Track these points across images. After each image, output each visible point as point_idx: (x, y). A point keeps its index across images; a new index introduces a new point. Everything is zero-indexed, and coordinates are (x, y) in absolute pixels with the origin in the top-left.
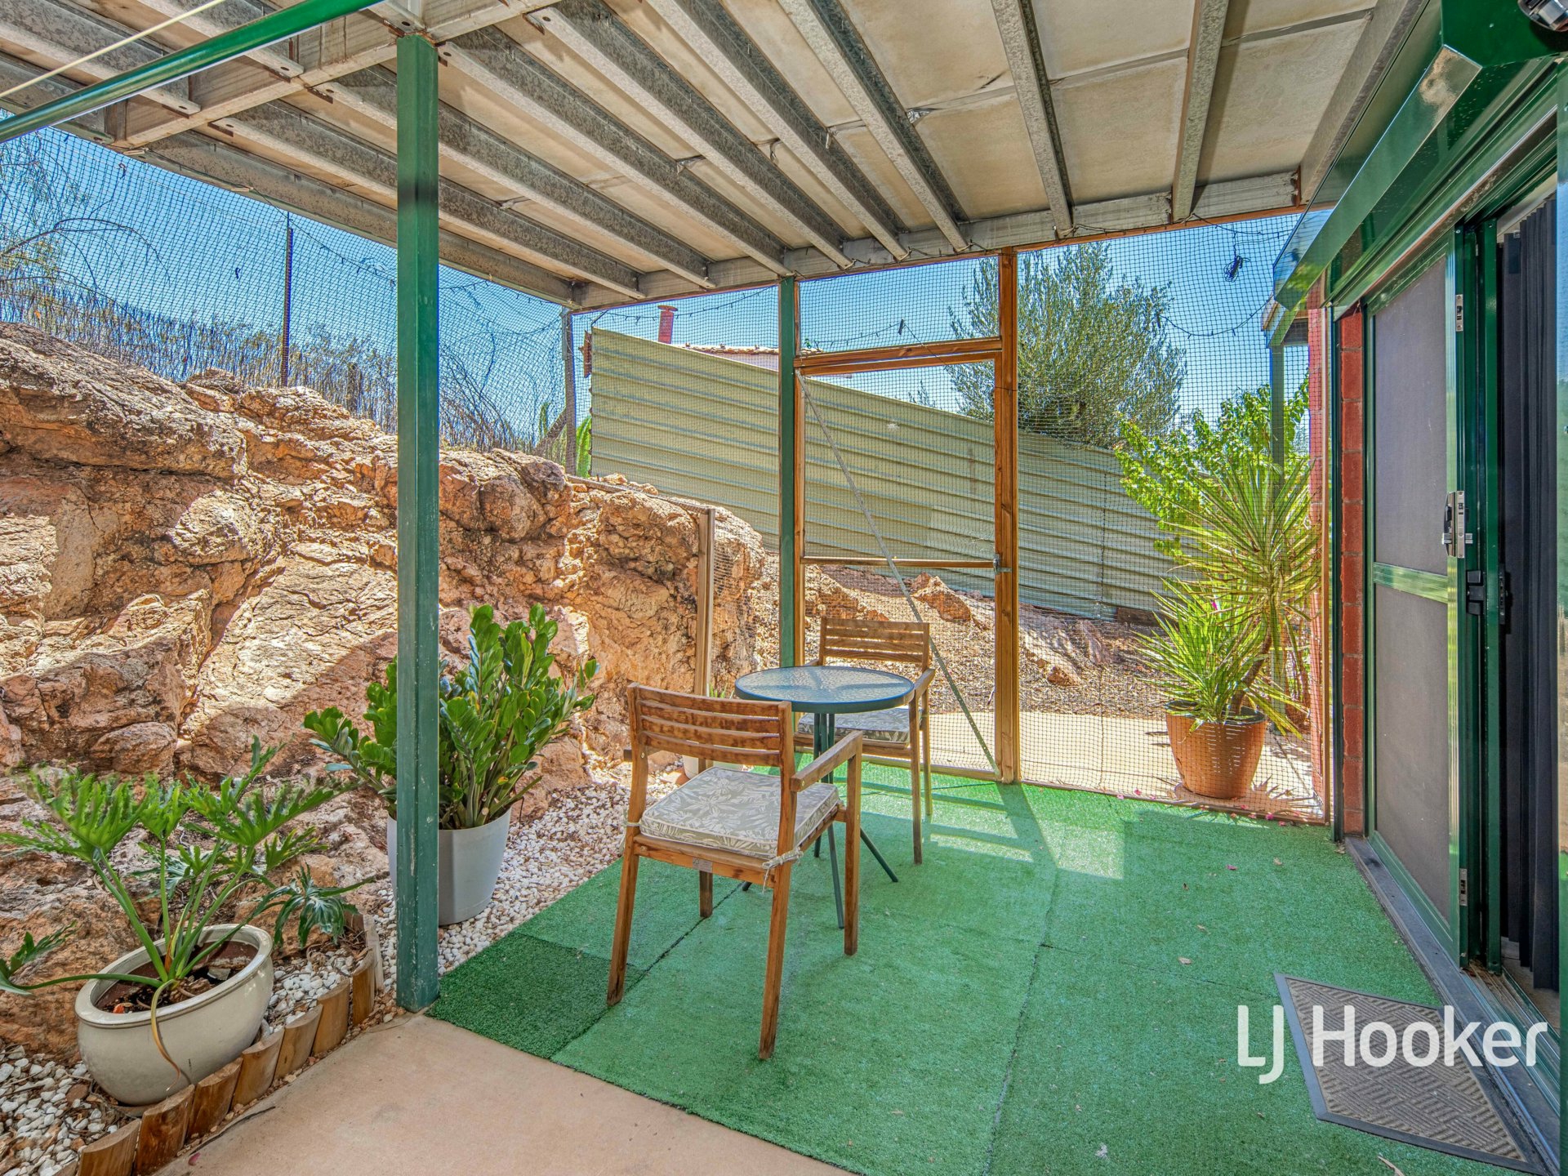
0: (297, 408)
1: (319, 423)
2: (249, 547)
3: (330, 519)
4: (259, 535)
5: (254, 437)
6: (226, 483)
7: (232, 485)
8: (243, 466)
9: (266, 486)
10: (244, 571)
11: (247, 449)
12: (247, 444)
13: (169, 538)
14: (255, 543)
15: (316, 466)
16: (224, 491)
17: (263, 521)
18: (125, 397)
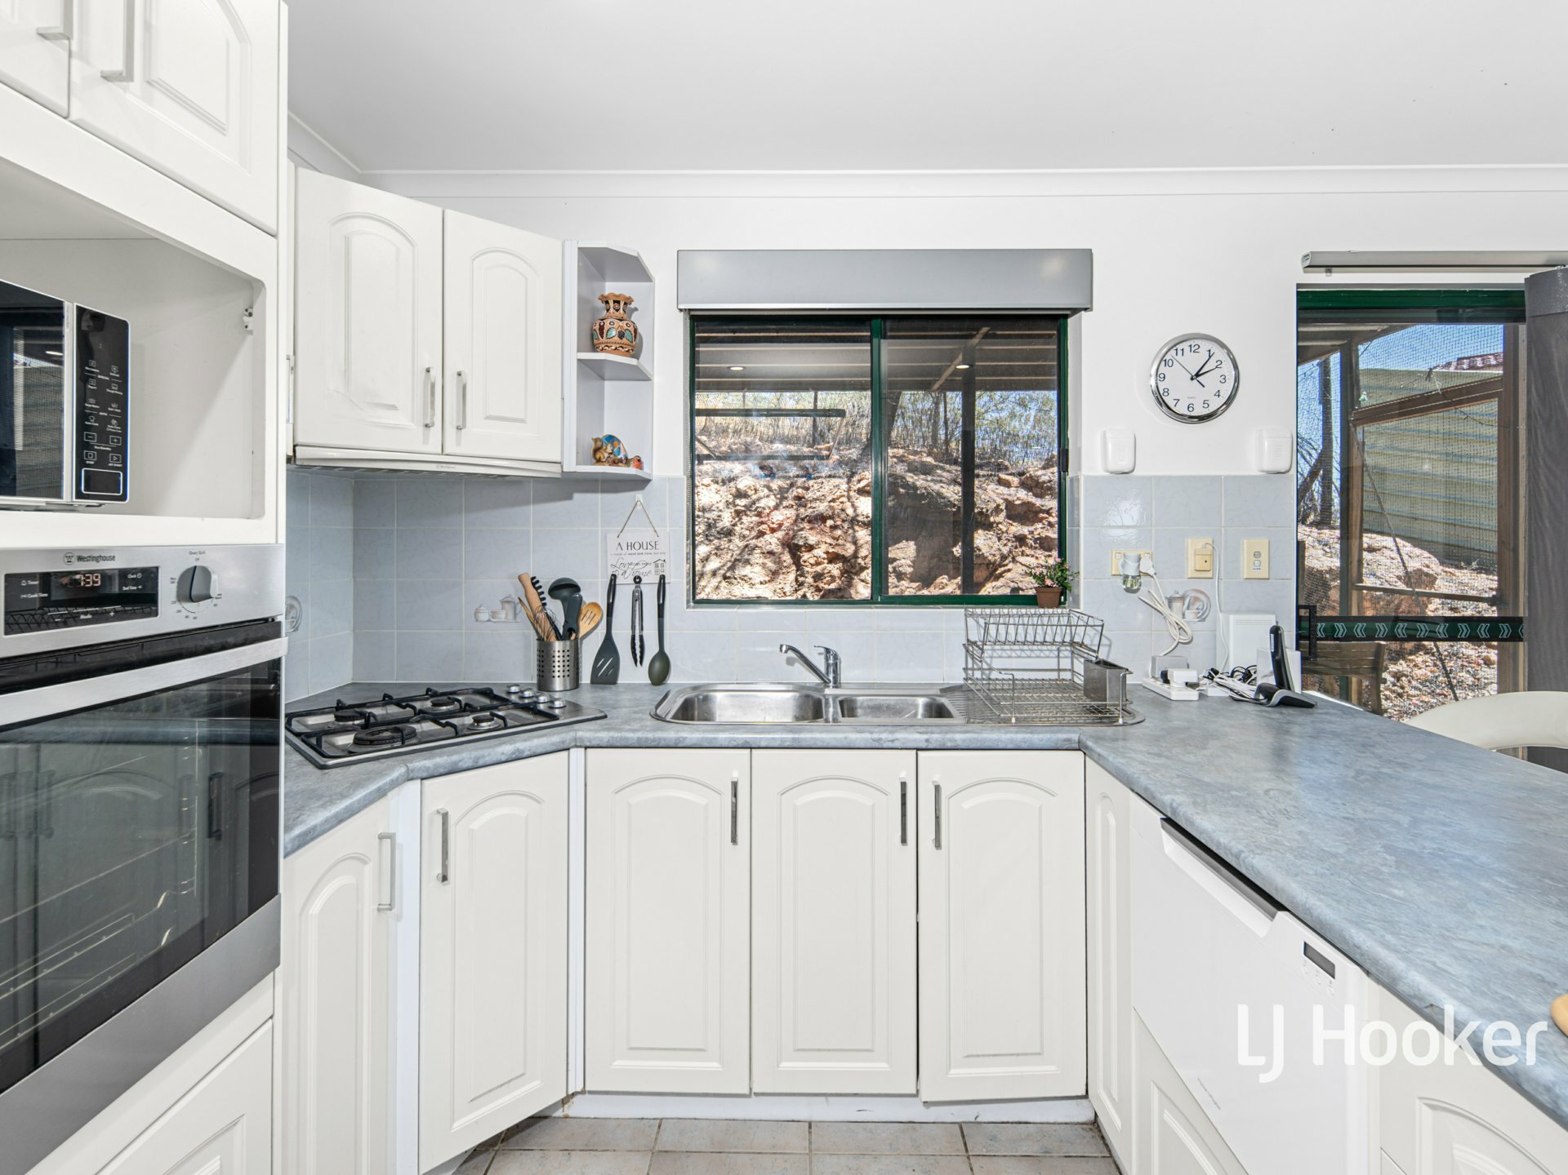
2: (990, 558)
3: (1040, 544)
4: (997, 553)
5: (1010, 502)
6: (988, 526)
7: (992, 527)
8: (1001, 517)
9: (1012, 528)
10: (988, 568)
11: (1006, 508)
12: (1006, 506)
13: (953, 552)
14: (994, 555)
15: (1041, 515)
16: (984, 530)
17: (1005, 545)
18: (944, 491)
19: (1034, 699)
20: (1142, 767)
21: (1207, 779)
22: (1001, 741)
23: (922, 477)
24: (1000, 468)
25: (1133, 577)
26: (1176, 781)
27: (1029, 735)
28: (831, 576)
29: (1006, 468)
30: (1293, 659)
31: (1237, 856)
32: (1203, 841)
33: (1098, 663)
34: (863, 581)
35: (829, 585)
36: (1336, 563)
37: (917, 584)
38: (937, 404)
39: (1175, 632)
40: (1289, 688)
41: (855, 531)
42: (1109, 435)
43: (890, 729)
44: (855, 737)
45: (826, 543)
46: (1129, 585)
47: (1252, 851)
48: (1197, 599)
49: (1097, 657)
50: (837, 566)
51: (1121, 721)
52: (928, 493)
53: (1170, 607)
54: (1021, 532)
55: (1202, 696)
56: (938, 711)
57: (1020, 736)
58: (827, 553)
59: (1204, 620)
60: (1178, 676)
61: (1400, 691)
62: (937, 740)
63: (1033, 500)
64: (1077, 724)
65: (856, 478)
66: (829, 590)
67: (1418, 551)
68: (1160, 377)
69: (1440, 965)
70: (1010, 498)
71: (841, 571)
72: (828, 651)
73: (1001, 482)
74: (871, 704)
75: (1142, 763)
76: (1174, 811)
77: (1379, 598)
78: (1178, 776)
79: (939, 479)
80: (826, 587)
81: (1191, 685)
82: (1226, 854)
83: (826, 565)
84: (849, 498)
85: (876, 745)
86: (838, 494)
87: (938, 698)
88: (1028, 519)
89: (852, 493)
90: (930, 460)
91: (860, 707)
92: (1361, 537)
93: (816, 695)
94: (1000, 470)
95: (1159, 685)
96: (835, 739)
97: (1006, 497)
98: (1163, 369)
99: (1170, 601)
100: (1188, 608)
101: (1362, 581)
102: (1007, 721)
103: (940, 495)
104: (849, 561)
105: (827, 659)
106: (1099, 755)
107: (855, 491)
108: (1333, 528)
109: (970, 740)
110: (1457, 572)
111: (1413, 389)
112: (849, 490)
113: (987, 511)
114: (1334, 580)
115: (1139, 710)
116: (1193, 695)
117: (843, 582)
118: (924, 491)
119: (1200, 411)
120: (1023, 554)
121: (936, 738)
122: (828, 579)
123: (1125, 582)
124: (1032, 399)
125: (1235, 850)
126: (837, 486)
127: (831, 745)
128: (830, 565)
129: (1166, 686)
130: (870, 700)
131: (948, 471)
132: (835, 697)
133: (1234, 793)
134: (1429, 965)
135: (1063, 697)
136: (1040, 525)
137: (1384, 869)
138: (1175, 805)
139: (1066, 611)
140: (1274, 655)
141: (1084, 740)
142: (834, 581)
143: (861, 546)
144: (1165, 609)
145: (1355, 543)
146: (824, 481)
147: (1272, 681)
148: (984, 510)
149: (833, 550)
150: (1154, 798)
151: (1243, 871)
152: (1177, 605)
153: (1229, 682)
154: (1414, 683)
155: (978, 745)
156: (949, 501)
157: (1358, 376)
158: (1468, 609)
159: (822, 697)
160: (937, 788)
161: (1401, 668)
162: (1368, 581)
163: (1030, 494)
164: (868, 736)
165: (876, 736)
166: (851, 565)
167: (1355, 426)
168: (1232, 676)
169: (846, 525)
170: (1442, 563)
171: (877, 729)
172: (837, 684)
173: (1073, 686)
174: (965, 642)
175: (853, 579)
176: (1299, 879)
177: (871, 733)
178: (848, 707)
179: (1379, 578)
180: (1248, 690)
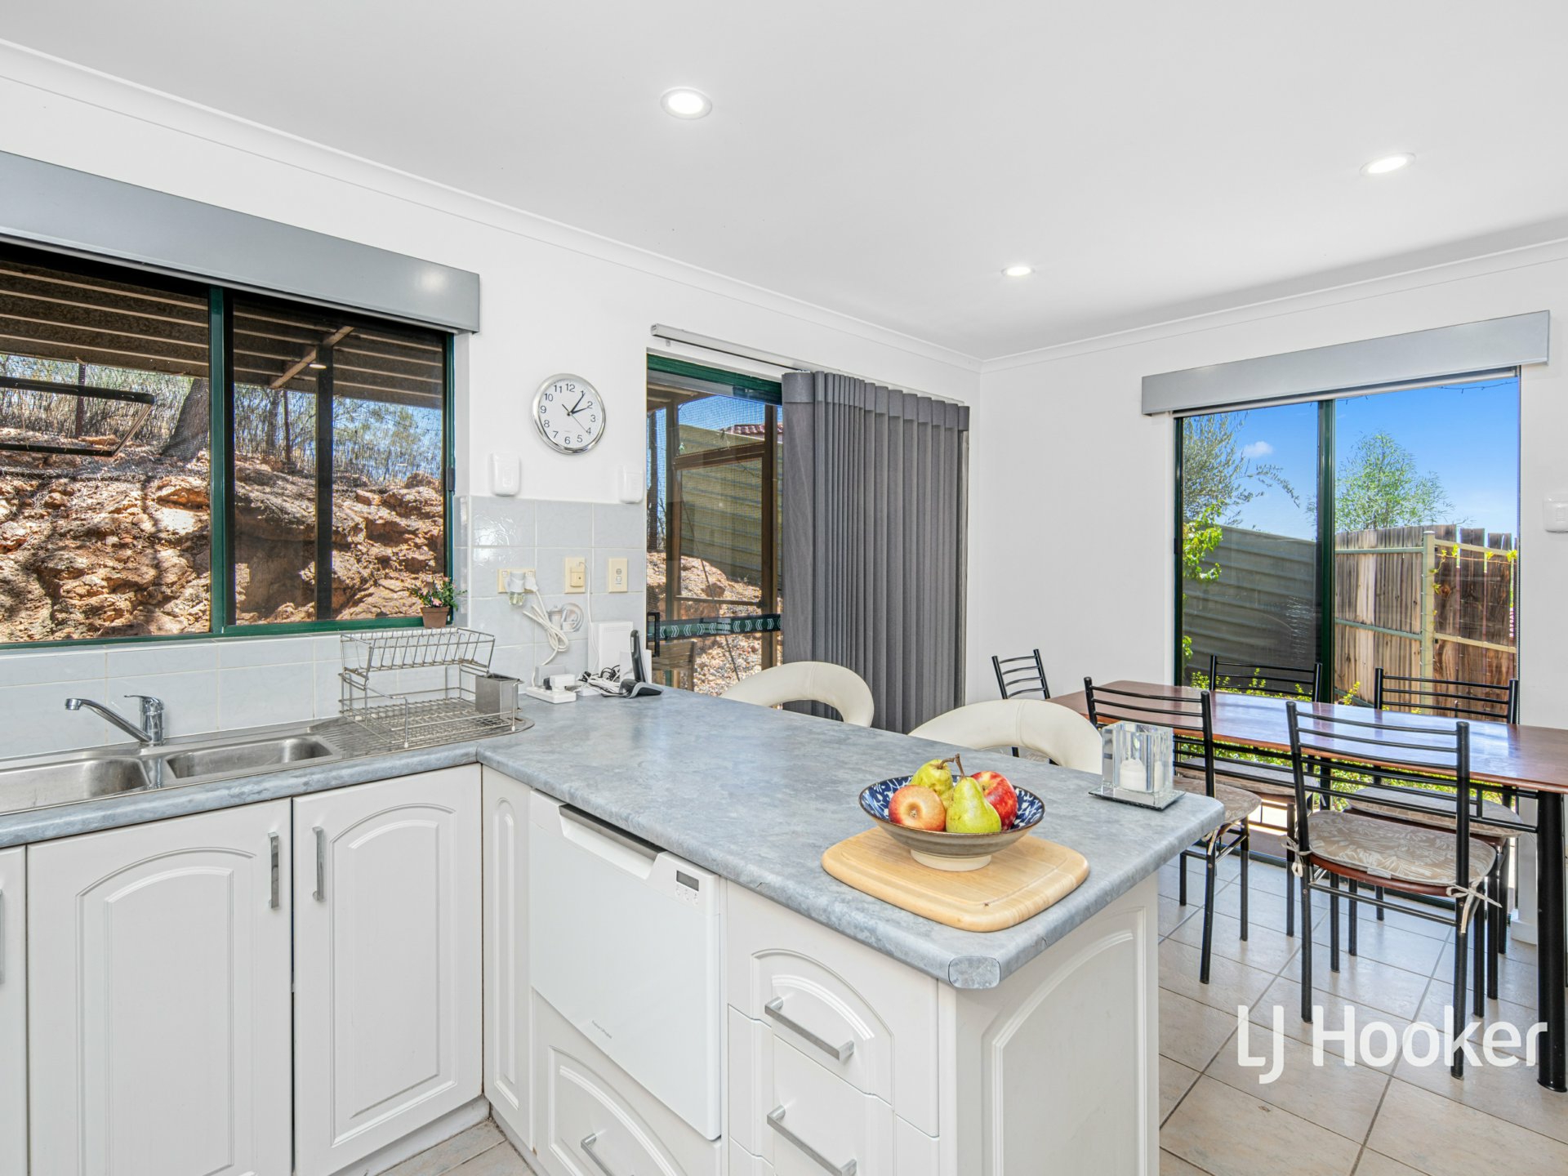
0: (415, 501)
1: (428, 509)
2: (348, 581)
3: (406, 566)
4: (357, 575)
5: (371, 521)
6: (345, 547)
7: (350, 548)
8: (361, 537)
9: (373, 548)
10: (345, 593)
11: (366, 528)
12: (367, 525)
13: (300, 576)
14: (353, 579)
15: (407, 536)
16: (340, 551)
17: (365, 567)
18: (287, 505)
19: (425, 721)
20: (540, 765)
21: (594, 765)
22: (396, 768)
23: (256, 487)
24: (357, 483)
25: (519, 594)
26: (570, 771)
27: (426, 757)
28: (115, 610)
29: (365, 485)
30: (647, 656)
31: (626, 820)
32: (598, 816)
33: (490, 677)
34: (168, 614)
35: (113, 621)
36: (663, 580)
37: (252, 614)
38: (275, 404)
39: (554, 643)
40: (644, 681)
41: (156, 551)
42: (496, 457)
43: (254, 779)
44: (202, 797)
45: (105, 566)
46: (515, 602)
47: (637, 812)
48: (572, 612)
49: (488, 672)
50: (126, 596)
51: (513, 728)
52: (267, 508)
53: (550, 620)
54: (384, 553)
55: (579, 697)
56: (311, 751)
57: (416, 760)
58: (108, 579)
59: (578, 630)
60: (558, 682)
61: (703, 678)
62: (319, 781)
63: (398, 520)
64: (471, 739)
65: (156, 483)
66: (114, 628)
67: (714, 570)
68: (543, 409)
69: (763, 855)
70: (370, 517)
71: (131, 602)
72: (145, 700)
73: (358, 499)
74: (214, 757)
75: (539, 761)
76: (572, 796)
77: (691, 606)
78: (571, 766)
79: (280, 491)
80: (107, 624)
81: (568, 689)
82: (617, 820)
83: (107, 596)
84: (145, 509)
85: (237, 801)
86: (126, 502)
87: (308, 737)
88: (392, 541)
89: (149, 503)
90: (265, 468)
91: (198, 765)
92: (680, 559)
93: (129, 759)
94: (356, 486)
95: (542, 693)
96: (173, 805)
97: (366, 515)
98: (545, 403)
99: (550, 614)
100: (565, 620)
101: (680, 593)
102: (400, 747)
103: (282, 510)
104: (145, 589)
105: (145, 711)
106: (498, 762)
107: (153, 500)
108: (658, 552)
109: (359, 774)
110: (736, 585)
111: (713, 445)
112: (144, 498)
113: (344, 529)
114: (661, 593)
115: (527, 716)
116: (572, 696)
117: (135, 617)
118: (259, 504)
119: (574, 445)
120: (387, 577)
121: (317, 777)
122: (109, 613)
123: (511, 598)
124: (388, 412)
125: (624, 815)
126: (126, 494)
127: (168, 813)
128: (113, 596)
129: (549, 692)
130: (214, 753)
131: (293, 483)
132: (157, 758)
133: (617, 771)
134: (757, 857)
135: (454, 715)
136: (405, 547)
137: (723, 801)
138: (572, 791)
139: (453, 630)
140: (633, 654)
141: (482, 751)
142: (121, 616)
143: (166, 570)
144: (545, 622)
145: (676, 563)
146: (100, 484)
147: (632, 677)
148: (340, 529)
149: (119, 575)
150: (553, 789)
151: (631, 830)
152: (556, 618)
153: (600, 682)
154: (712, 671)
155: (370, 777)
156: (294, 517)
157: (678, 430)
158: (742, 611)
159: (137, 761)
160: (319, 834)
161: (703, 660)
162: (684, 594)
163: (394, 513)
164: (225, 792)
165: (236, 791)
166: (149, 593)
167: (676, 470)
168: (601, 677)
169: (140, 545)
170: (728, 579)
171: (237, 782)
172: (160, 740)
173: (464, 704)
174: (342, 671)
175: (153, 612)
176: (672, 824)
177: (229, 788)
178: (180, 766)
179: (690, 591)
180: (614, 687)
